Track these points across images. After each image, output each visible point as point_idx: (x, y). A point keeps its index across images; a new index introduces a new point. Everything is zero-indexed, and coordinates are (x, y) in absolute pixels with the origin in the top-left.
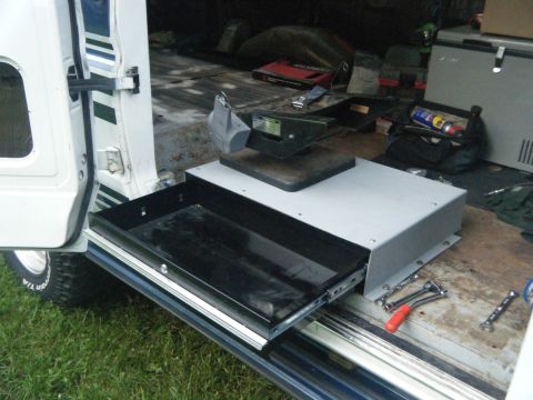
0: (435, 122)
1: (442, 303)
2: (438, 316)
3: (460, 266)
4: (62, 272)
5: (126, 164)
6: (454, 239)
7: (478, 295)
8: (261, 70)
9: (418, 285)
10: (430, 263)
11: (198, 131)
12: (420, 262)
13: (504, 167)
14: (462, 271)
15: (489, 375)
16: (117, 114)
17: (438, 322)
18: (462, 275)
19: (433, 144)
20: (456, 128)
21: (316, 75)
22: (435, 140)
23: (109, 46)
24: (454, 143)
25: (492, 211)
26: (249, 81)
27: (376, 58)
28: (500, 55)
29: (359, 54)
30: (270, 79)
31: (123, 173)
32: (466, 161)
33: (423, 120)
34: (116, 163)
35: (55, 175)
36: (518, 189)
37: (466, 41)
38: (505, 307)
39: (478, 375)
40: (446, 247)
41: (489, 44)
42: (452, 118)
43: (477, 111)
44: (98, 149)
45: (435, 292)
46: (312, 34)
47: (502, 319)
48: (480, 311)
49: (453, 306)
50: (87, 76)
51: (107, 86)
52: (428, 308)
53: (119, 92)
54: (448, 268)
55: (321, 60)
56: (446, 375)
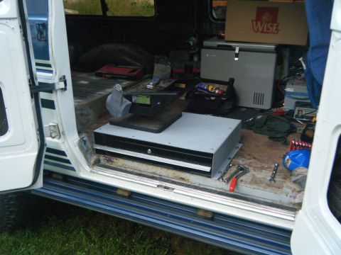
0: (210, 89)
1: (248, 174)
2: (249, 180)
3: (248, 157)
4: (9, 208)
5: (61, 132)
6: (240, 145)
7: (262, 168)
8: (99, 71)
9: (234, 169)
10: (234, 158)
11: (82, 110)
12: (230, 159)
13: (247, 108)
14: (250, 159)
15: (280, 201)
16: (56, 103)
17: (250, 183)
18: (251, 161)
19: (212, 100)
20: (221, 90)
21: (134, 71)
22: (213, 98)
23: (50, 66)
24: (224, 99)
25: (251, 129)
26: (94, 78)
27: (166, 58)
28: (237, 51)
29: (156, 57)
30: (107, 76)
31: (60, 137)
32: (230, 107)
33: (203, 89)
34: (55, 132)
35: (24, 143)
36: (259, 117)
37: (219, 46)
38: (276, 170)
39: (275, 202)
40: (238, 150)
41: (231, 46)
42: (217, 86)
43: (232, 81)
44: (45, 125)
45: (243, 170)
46: (126, 48)
47: (277, 176)
48: (267, 175)
49: (254, 175)
50: (37, 84)
51: (49, 88)
52: (243, 178)
53: (56, 91)
54: (243, 159)
55: (134, 62)
56: (262, 206)
